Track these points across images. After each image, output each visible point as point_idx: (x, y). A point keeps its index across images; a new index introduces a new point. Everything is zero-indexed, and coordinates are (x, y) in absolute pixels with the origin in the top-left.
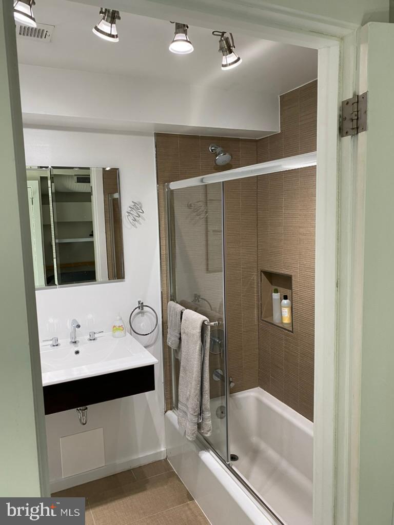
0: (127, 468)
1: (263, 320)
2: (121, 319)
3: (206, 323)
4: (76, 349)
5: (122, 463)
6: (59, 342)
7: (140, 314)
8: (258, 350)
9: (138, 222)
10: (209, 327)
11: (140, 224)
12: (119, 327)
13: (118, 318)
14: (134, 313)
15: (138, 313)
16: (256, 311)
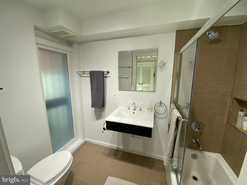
0: (149, 156)
1: (230, 124)
2: (151, 106)
3: (179, 118)
4: (134, 112)
5: (148, 154)
6: (130, 108)
7: (160, 106)
8: (223, 137)
9: (163, 69)
10: (181, 121)
11: (164, 70)
12: (149, 108)
13: (150, 105)
14: (157, 105)
15: (159, 105)
16: (226, 118)
